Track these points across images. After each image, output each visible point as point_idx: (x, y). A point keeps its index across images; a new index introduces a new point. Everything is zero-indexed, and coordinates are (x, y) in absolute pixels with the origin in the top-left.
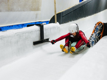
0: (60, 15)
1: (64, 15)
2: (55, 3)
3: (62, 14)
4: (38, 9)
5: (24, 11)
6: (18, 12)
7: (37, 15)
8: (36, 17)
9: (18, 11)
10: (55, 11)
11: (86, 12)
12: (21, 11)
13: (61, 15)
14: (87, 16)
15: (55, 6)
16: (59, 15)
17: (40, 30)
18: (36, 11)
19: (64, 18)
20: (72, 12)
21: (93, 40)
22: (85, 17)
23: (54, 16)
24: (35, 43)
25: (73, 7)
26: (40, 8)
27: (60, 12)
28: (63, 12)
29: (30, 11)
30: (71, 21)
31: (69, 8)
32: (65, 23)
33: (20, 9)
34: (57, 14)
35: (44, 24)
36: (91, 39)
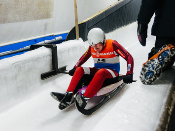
0: (84, 26)
2: (76, 7)
3: (87, 24)
4: (47, 16)
7: (46, 25)
8: (46, 29)
9: (16, 21)
12: (20, 21)
14: (130, 23)
15: (76, 11)
17: (51, 54)
18: (45, 18)
20: (105, 20)
21: (151, 69)
22: (126, 25)
23: (75, 27)
24: (44, 76)
25: (106, 12)
26: (51, 13)
27: (85, 21)
28: (88, 22)
29: (35, 20)
31: (99, 14)
33: (18, 18)
34: (79, 25)
35: (58, 38)
36: (147, 66)
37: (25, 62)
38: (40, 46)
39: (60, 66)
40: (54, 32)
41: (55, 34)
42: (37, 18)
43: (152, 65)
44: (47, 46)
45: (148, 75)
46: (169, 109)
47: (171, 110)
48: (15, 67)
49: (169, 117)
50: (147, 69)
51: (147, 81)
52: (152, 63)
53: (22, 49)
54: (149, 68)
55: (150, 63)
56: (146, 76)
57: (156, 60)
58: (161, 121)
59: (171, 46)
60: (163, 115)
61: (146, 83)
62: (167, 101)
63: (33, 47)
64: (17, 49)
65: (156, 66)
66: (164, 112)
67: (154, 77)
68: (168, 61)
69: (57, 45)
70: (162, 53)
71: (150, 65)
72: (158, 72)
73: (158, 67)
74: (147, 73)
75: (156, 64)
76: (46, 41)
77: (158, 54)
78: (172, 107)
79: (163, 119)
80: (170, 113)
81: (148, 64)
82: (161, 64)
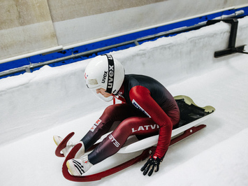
8: (226, 2)
17: (230, 30)
24: (218, 54)
35: (238, 13)
40: (235, 5)
41: (236, 7)
48: (191, 42)
69: (239, 20)
76: (224, 16)
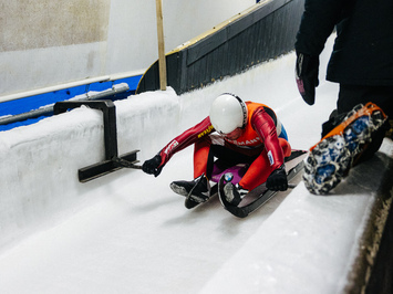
0: (180, 61)
1: (194, 58)
2: (160, 15)
3: (185, 54)
4: (94, 35)
5: (42, 45)
6: (18, 52)
7: (91, 57)
8: (90, 66)
9: (20, 47)
10: (161, 47)
11: (278, 37)
12: (30, 46)
13: (184, 61)
14: (284, 54)
15: (160, 25)
16: (174, 60)
17: (102, 123)
18: (90, 41)
19: (193, 69)
21: (328, 159)
22: (275, 58)
23: (157, 63)
24: (86, 175)
25: (229, 28)
26: (103, 28)
27: (180, 48)
28: (188, 50)
29: (65, 44)
30: (220, 77)
31: (212, 32)
32: (199, 87)
33: (25, 41)
34: (167, 57)
35: (118, 87)
36: (319, 154)
37: (41, 141)
38: (77, 105)
39: (122, 151)
40: (110, 74)
41: (113, 77)
42: (69, 41)
43: (331, 151)
44: (92, 104)
45: (322, 174)
46: (368, 252)
47: (373, 254)
48: (19, 152)
49: (369, 270)
50: (319, 159)
51: (320, 186)
52: (331, 146)
53: (36, 111)
54: (324, 158)
55: (326, 146)
56: (317, 175)
57: (340, 140)
58: (349, 278)
59: (374, 107)
60: (354, 266)
61: (317, 191)
62: (364, 233)
63: (61, 108)
64: (23, 112)
65: (338, 153)
66: (357, 259)
67: (335, 179)
68: (366, 140)
69: (117, 103)
70: (353, 123)
71: (326, 150)
72: (344, 167)
73: (343, 154)
74: (319, 168)
75: (340, 147)
76: (92, 94)
77: (343, 125)
78: (376, 246)
79: (354, 276)
80: (371, 261)
81: (321, 148)
82: (350, 148)
